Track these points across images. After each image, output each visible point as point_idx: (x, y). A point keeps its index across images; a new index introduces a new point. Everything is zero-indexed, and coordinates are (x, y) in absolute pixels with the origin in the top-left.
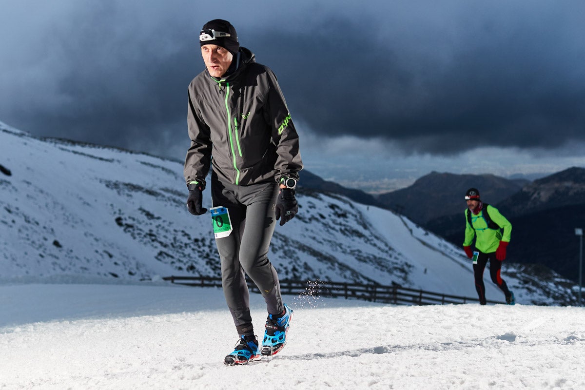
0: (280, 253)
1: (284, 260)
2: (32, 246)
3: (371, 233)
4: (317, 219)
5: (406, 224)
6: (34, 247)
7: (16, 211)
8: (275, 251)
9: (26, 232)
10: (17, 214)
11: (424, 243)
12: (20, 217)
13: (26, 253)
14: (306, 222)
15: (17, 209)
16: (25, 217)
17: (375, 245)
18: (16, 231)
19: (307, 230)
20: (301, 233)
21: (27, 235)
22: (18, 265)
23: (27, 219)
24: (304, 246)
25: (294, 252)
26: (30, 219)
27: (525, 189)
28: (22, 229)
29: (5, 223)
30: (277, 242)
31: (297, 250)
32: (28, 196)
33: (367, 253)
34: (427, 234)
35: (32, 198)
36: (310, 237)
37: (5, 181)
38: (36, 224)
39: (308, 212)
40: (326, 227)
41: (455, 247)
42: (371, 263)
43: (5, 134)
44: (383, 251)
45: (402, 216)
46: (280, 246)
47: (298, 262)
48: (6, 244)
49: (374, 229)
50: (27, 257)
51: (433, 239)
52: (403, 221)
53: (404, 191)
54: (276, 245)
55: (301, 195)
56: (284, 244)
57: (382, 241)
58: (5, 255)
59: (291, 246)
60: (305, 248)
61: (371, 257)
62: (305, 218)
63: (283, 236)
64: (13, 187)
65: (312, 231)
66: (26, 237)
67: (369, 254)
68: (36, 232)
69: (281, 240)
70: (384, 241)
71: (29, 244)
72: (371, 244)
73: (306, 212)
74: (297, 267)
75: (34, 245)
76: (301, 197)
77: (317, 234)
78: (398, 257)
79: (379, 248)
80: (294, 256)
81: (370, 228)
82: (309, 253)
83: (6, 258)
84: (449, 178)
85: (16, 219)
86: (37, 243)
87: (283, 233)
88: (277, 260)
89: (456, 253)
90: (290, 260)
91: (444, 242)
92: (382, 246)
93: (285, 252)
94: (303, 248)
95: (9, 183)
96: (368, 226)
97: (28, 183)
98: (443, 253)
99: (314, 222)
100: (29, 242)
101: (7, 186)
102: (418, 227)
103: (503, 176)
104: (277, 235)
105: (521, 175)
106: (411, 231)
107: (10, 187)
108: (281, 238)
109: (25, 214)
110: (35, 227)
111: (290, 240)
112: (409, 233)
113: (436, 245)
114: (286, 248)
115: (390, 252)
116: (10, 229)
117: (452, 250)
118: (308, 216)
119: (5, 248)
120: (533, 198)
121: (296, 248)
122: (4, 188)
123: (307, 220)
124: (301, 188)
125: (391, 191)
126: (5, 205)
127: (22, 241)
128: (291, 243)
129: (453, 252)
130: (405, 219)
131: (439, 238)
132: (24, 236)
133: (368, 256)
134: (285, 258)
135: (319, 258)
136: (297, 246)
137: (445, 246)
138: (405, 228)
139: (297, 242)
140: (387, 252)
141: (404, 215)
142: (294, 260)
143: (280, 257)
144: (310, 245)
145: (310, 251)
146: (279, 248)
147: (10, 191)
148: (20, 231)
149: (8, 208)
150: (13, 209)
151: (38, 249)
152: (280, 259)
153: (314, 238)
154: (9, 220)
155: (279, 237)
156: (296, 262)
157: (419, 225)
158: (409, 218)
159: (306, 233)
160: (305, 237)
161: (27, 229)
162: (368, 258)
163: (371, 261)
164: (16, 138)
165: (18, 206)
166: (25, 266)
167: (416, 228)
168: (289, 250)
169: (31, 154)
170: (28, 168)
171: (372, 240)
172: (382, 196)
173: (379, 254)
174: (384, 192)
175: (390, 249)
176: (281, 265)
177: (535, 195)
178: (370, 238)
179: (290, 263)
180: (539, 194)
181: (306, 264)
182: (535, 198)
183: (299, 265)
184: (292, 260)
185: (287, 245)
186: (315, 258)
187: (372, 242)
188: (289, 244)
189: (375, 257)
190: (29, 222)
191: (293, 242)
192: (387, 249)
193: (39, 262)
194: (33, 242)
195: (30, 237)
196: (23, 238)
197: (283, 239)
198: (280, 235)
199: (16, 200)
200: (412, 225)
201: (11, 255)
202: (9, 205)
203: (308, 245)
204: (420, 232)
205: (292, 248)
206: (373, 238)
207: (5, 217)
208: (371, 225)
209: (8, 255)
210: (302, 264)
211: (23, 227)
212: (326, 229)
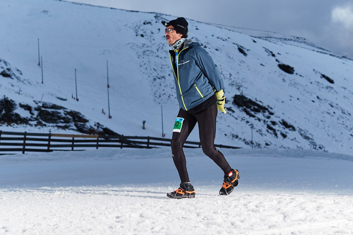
2: (346, 128)
6: (347, 130)
7: (337, 106)
9: (342, 120)
10: (337, 108)
12: (339, 110)
13: (342, 133)
15: (337, 105)
16: (342, 110)
18: (336, 119)
21: (343, 122)
22: (336, 141)
23: (343, 112)
26: (345, 112)
28: (340, 118)
29: (329, 114)
32: (344, 96)
35: (347, 98)
37: (330, 87)
38: (349, 115)
43: (331, 56)
48: (329, 127)
50: (342, 135)
58: (328, 134)
64: (335, 91)
66: (343, 123)
68: (349, 120)
71: (344, 128)
75: (347, 128)
83: (329, 136)
85: (336, 111)
86: (349, 127)
95: (332, 88)
97: (344, 88)
100: (344, 126)
101: (331, 90)
107: (333, 91)
109: (342, 108)
110: (348, 117)
116: (332, 117)
119: (328, 130)
122: (329, 92)
126: (330, 102)
127: (339, 125)
132: (341, 122)
147: (333, 93)
148: (338, 119)
149: (331, 104)
150: (334, 105)
151: (349, 131)
154: (331, 112)
161: (343, 118)
164: (338, 59)
165: (337, 103)
166: (341, 141)
169: (347, 70)
170: (345, 79)
190: (344, 113)
193: (350, 139)
194: (347, 126)
195: (344, 123)
196: (340, 123)
199: (337, 99)
201: (332, 134)
202: (332, 102)
207: (329, 110)
209: (330, 134)
211: (340, 116)
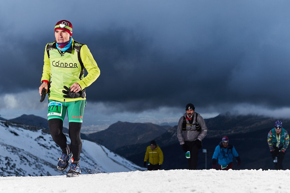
0: (34, 166)
1: (36, 170)
3: (85, 155)
4: (54, 147)
5: (104, 150)
8: (31, 165)
11: (114, 161)
14: (48, 149)
17: (87, 162)
19: (49, 153)
20: (46, 155)
24: (47, 162)
25: (41, 166)
27: (169, 131)
30: (32, 160)
31: (43, 165)
33: (82, 167)
34: (116, 156)
36: (50, 157)
39: (49, 143)
40: (60, 152)
41: (131, 163)
42: (85, 172)
44: (91, 165)
45: (102, 146)
46: (34, 162)
47: (44, 171)
49: (86, 153)
51: (119, 159)
52: (102, 148)
53: (102, 131)
54: (31, 162)
55: (45, 134)
56: (36, 161)
57: (91, 160)
59: (40, 162)
60: (48, 163)
61: (85, 168)
62: (48, 147)
63: (35, 157)
65: (52, 154)
67: (84, 167)
69: (34, 159)
70: (92, 159)
72: (85, 161)
73: (48, 143)
74: (43, 174)
76: (45, 135)
77: (55, 156)
78: (100, 168)
79: (89, 164)
80: (41, 168)
81: (84, 153)
82: (50, 166)
84: (128, 125)
87: (35, 155)
88: (32, 170)
89: (132, 166)
90: (39, 170)
91: (125, 160)
92: (91, 162)
93: (36, 166)
94: (46, 163)
96: (83, 151)
98: (125, 167)
99: (53, 149)
102: (111, 152)
103: (157, 124)
104: (32, 156)
105: (167, 123)
106: (107, 154)
108: (34, 158)
111: (39, 159)
112: (106, 155)
113: (121, 162)
114: (37, 163)
115: (95, 166)
117: (130, 165)
118: (49, 145)
120: (173, 136)
121: (42, 163)
123: (49, 148)
124: (45, 130)
125: (95, 132)
128: (40, 161)
129: (130, 166)
130: (104, 147)
131: (123, 158)
133: (83, 168)
134: (36, 169)
135: (56, 169)
136: (43, 162)
137: (126, 162)
138: (104, 152)
139: (43, 160)
140: (93, 166)
141: (103, 145)
142: (42, 170)
143: (33, 169)
144: (51, 162)
145: (50, 165)
146: (33, 163)
152: (34, 170)
153: (53, 158)
155: (33, 157)
156: (42, 172)
157: (111, 151)
158: (106, 147)
159: (48, 155)
160: (47, 157)
162: (83, 169)
163: (85, 171)
167: (110, 152)
168: (39, 165)
171: (85, 159)
172: (91, 135)
173: (89, 167)
174: (91, 132)
175: (96, 164)
176: (34, 173)
177: (175, 134)
178: (84, 158)
179: (39, 172)
180: (176, 133)
181: (48, 172)
182: (175, 136)
183: (44, 173)
184: (40, 170)
185: (37, 162)
186: (53, 169)
187: (85, 160)
188: (38, 161)
189: (87, 169)
191: (41, 160)
192: (93, 164)
197: (35, 158)
198: (34, 156)
200: (107, 151)
203: (49, 162)
204: (112, 154)
205: (40, 164)
206: (86, 158)
208: (84, 151)
210: (46, 173)
212: (59, 153)
